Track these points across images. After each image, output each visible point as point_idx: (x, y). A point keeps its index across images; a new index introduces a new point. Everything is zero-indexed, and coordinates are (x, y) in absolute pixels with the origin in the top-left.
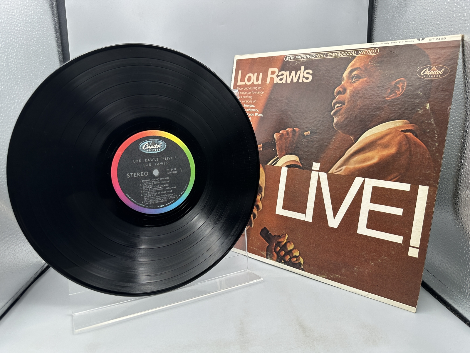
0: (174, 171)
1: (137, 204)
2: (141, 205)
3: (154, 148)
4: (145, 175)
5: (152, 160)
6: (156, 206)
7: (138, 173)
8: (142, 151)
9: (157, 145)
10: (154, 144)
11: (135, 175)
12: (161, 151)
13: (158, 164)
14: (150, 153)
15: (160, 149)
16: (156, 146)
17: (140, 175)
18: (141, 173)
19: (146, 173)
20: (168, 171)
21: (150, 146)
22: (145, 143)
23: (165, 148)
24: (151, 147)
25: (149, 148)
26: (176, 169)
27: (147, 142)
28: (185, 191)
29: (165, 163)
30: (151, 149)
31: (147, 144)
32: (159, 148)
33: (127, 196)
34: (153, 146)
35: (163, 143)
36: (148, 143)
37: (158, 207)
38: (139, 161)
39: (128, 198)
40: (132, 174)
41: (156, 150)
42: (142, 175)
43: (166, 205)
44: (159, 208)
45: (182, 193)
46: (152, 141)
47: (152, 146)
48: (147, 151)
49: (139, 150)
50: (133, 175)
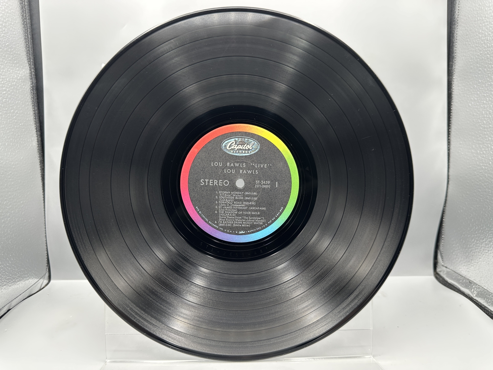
0: (265, 185)
1: (208, 223)
2: (213, 225)
3: (242, 148)
4: (224, 184)
5: (237, 165)
6: (234, 230)
7: (215, 181)
8: (225, 150)
9: (247, 145)
10: (243, 144)
11: (210, 182)
12: (251, 154)
13: (245, 172)
14: (236, 154)
15: (249, 152)
16: (245, 146)
17: (218, 183)
18: (220, 181)
19: (227, 182)
20: (258, 184)
21: (236, 145)
22: (231, 141)
23: (257, 151)
24: (238, 148)
25: (235, 148)
26: (269, 182)
27: (233, 140)
28: (278, 217)
29: (255, 172)
30: (237, 150)
31: (233, 142)
32: (249, 149)
33: (196, 209)
34: (241, 146)
35: (256, 143)
36: (235, 141)
37: (237, 232)
38: (219, 164)
39: (198, 212)
40: (207, 180)
41: (244, 152)
42: (221, 184)
43: (249, 231)
44: (238, 234)
45: (274, 218)
46: (240, 139)
47: (239, 146)
48: (232, 152)
49: (221, 149)
50: (209, 182)
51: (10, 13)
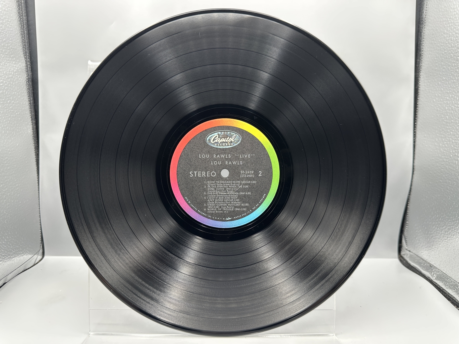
51: (7, 11)
